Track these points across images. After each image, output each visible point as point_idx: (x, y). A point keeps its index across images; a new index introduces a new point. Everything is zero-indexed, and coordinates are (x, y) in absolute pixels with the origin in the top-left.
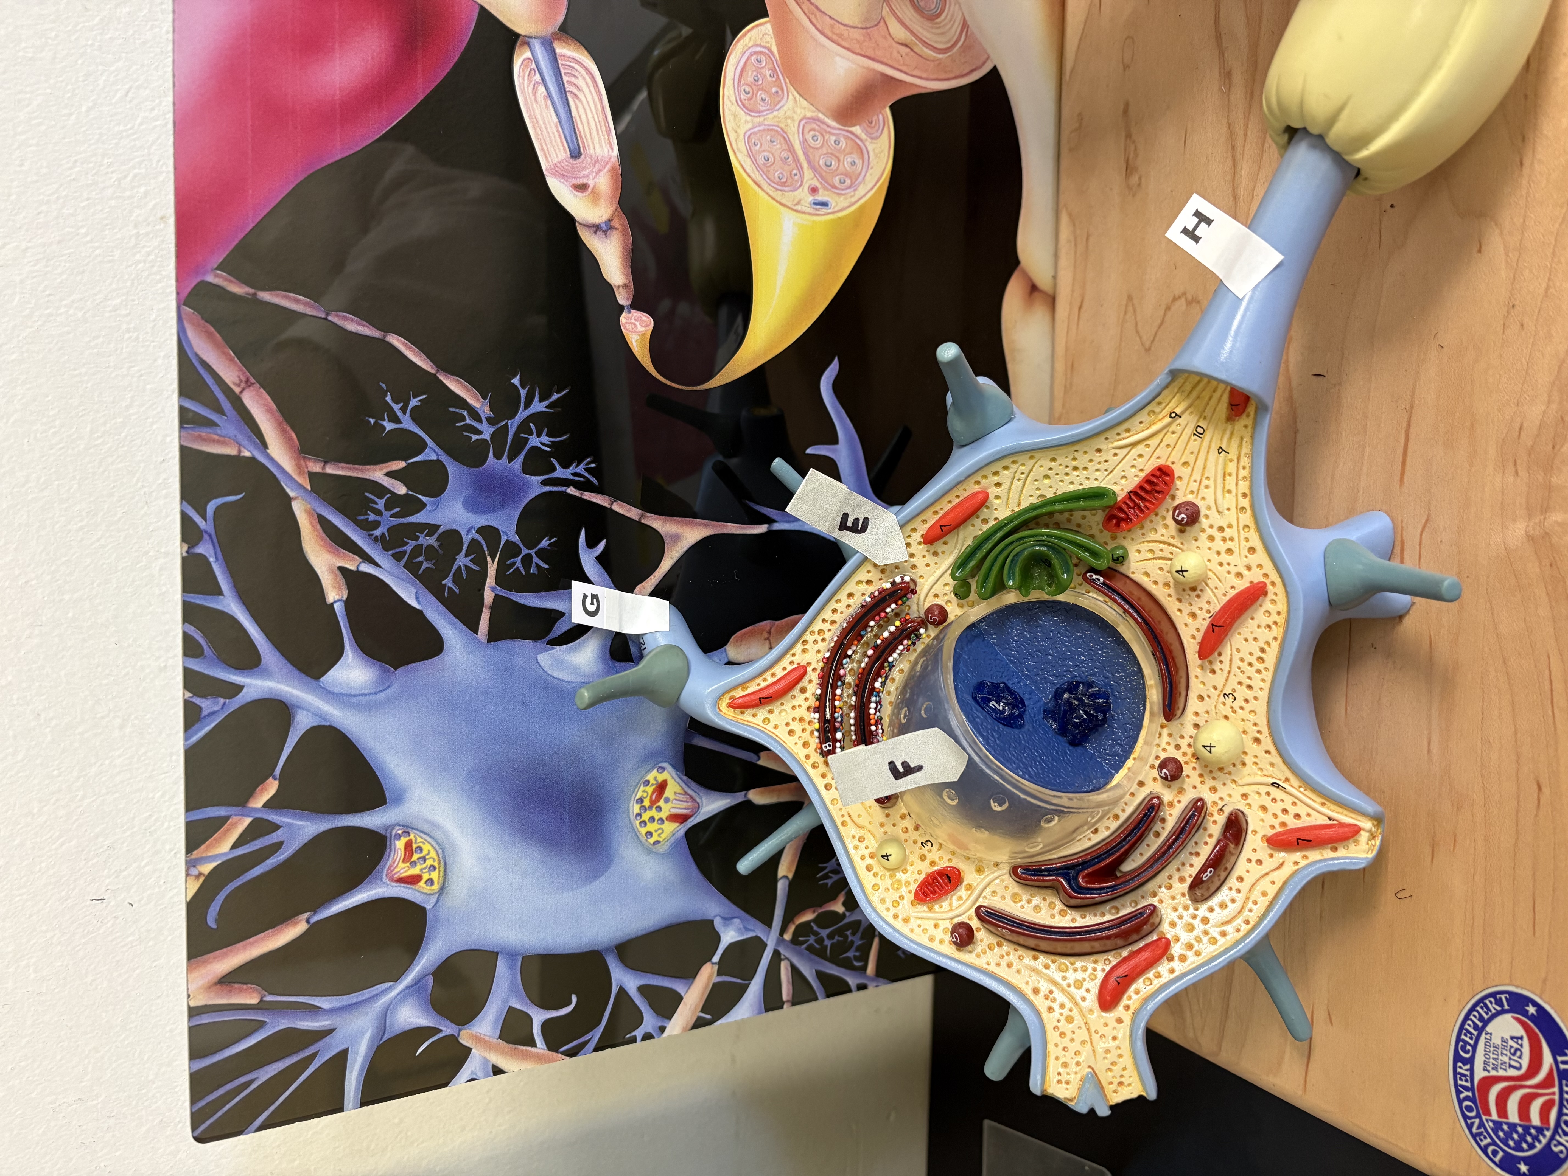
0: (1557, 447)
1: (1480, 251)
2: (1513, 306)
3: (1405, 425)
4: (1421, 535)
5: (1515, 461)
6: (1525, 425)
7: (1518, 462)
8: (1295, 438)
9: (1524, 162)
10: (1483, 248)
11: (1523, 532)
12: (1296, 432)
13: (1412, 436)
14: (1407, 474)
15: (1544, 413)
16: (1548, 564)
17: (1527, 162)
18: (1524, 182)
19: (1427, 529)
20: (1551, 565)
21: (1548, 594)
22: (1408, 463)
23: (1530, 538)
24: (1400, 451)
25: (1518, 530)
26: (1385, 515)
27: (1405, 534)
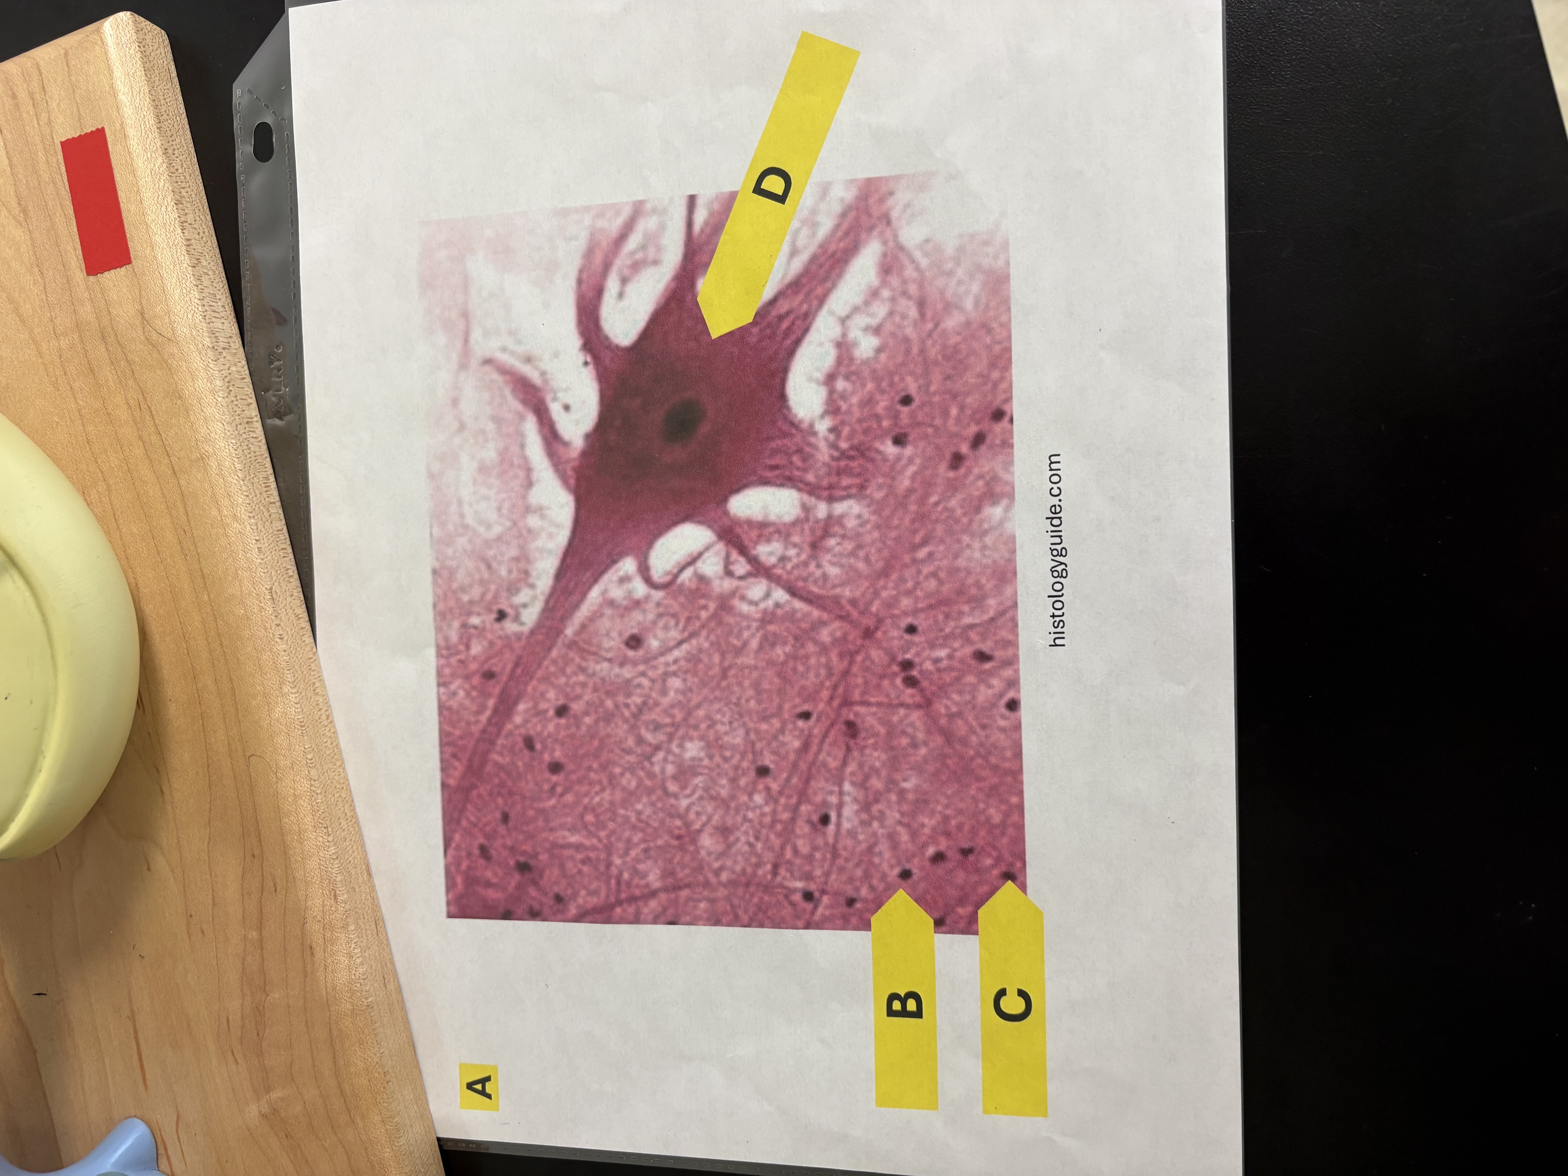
0: (261, 1035)
1: (149, 869)
2: (191, 916)
3: (132, 1032)
4: (177, 1132)
5: (232, 1051)
6: (230, 1018)
7: (234, 1051)
8: (36, 1058)
9: (164, 790)
10: (152, 866)
11: (257, 1112)
12: (35, 1052)
13: (142, 1042)
14: (148, 1077)
15: (242, 1005)
16: (284, 1136)
17: (166, 789)
18: (169, 808)
19: (180, 1126)
20: (287, 1136)
21: (292, 1162)
22: (146, 1067)
23: (264, 1116)
24: (135, 1057)
25: (253, 1111)
26: (139, 1121)
27: (163, 1133)
